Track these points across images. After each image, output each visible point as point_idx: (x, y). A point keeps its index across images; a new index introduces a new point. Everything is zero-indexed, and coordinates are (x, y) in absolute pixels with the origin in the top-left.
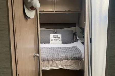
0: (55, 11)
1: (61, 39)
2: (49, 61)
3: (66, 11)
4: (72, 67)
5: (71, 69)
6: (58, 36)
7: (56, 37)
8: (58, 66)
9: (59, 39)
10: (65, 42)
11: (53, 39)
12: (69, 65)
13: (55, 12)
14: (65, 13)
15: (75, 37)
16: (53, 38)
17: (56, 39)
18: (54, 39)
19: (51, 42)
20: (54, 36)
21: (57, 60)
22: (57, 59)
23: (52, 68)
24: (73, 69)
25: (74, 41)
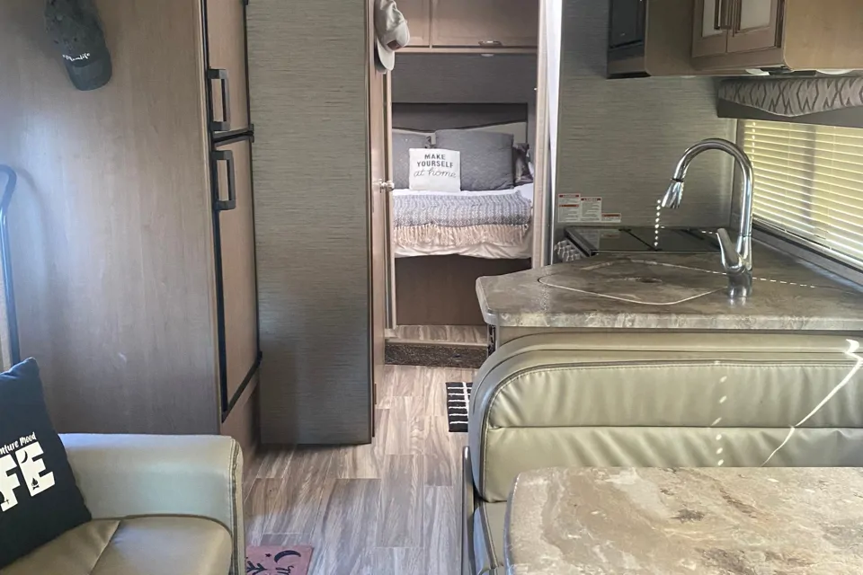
0: (434, 47)
1: (456, 170)
2: (416, 227)
3: (482, 46)
4: (494, 251)
5: (490, 256)
6: (446, 157)
7: (436, 160)
8: (444, 246)
9: (451, 170)
10: (474, 186)
11: (421, 168)
12: (486, 243)
13: (431, 50)
14: (480, 54)
15: (519, 165)
16: (423, 164)
17: (436, 169)
18: (427, 168)
19: (412, 181)
20: (427, 156)
21: (440, 225)
22: (440, 221)
23: (425, 250)
24: (498, 257)
25: (514, 180)
